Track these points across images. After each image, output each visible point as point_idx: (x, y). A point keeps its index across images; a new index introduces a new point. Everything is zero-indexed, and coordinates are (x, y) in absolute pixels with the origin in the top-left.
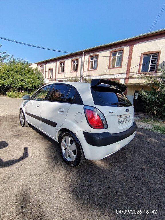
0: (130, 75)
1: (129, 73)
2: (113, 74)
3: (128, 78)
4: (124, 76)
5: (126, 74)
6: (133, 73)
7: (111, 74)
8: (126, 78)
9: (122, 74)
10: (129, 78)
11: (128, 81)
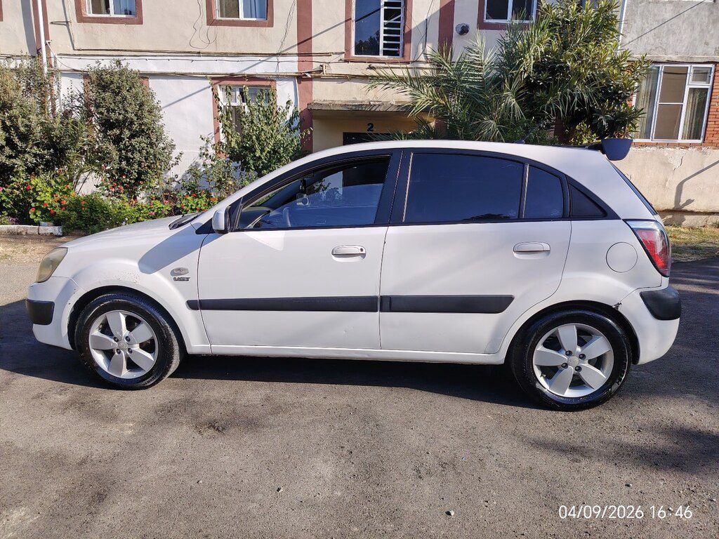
0: (316, 66)
1: (310, 55)
2: (238, 55)
3: (309, 76)
4: (291, 65)
5: (296, 58)
6: (328, 55)
7: (226, 55)
8: (300, 78)
9: (281, 59)
10: (310, 79)
11: (311, 93)
